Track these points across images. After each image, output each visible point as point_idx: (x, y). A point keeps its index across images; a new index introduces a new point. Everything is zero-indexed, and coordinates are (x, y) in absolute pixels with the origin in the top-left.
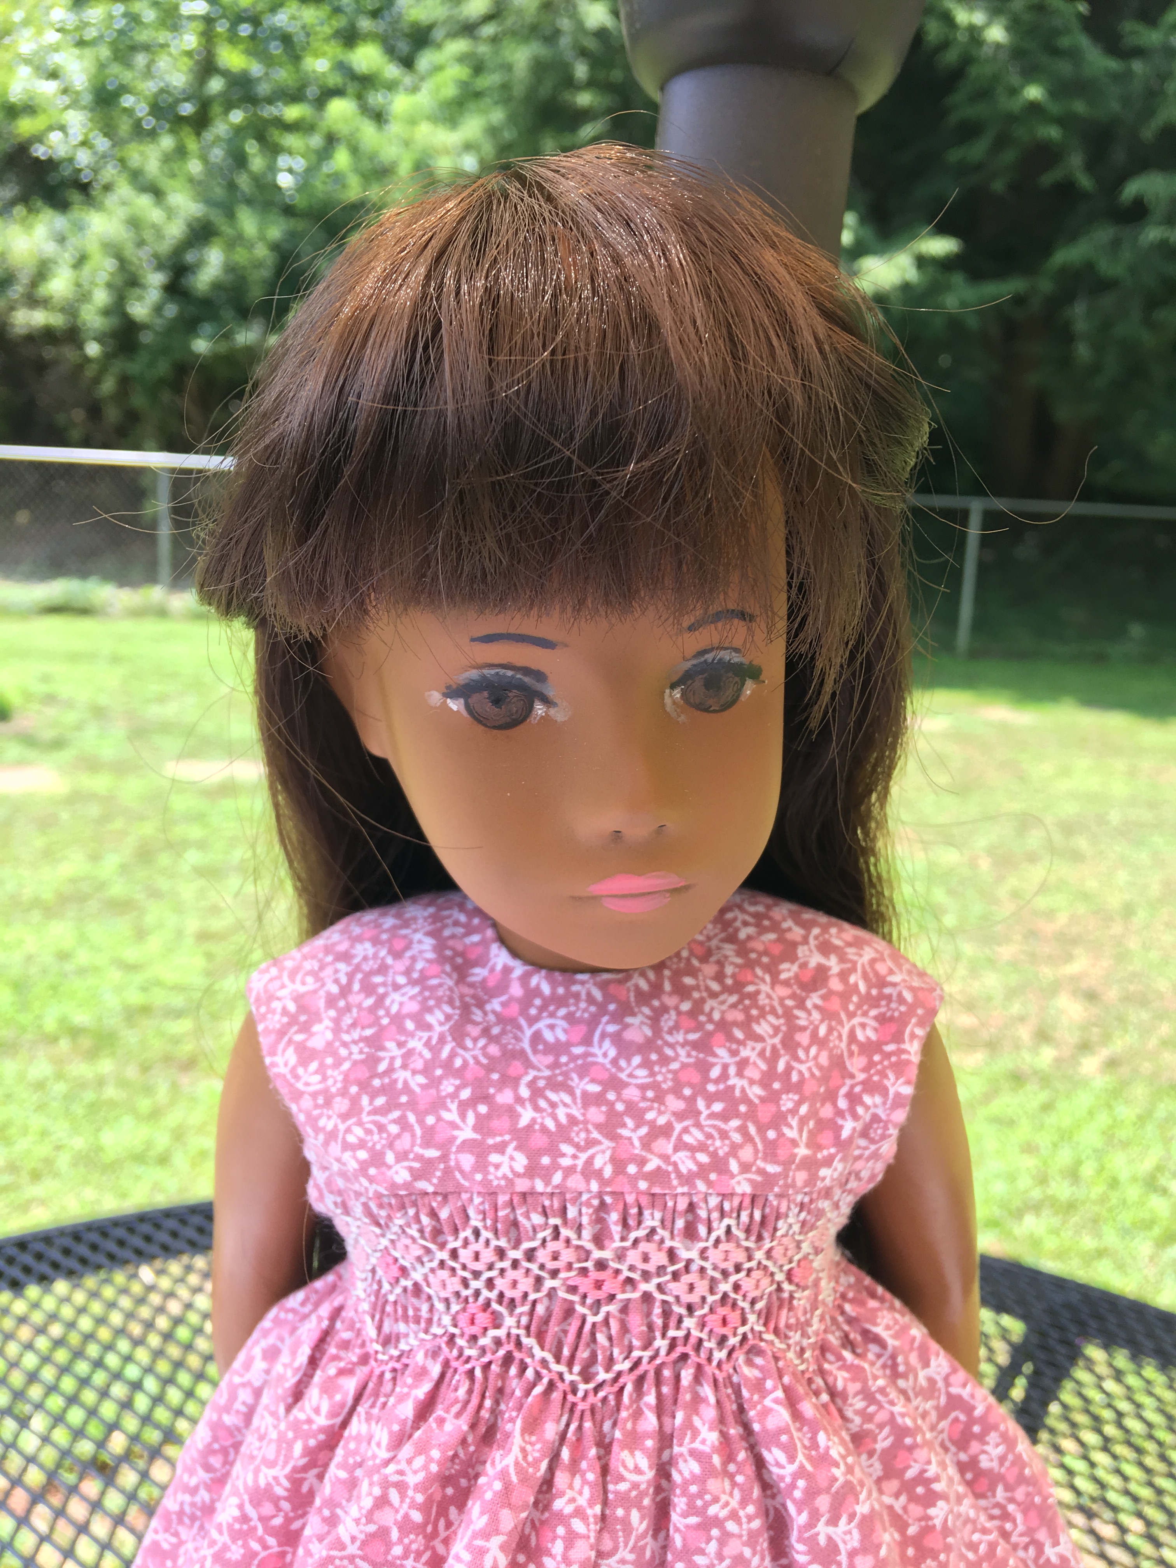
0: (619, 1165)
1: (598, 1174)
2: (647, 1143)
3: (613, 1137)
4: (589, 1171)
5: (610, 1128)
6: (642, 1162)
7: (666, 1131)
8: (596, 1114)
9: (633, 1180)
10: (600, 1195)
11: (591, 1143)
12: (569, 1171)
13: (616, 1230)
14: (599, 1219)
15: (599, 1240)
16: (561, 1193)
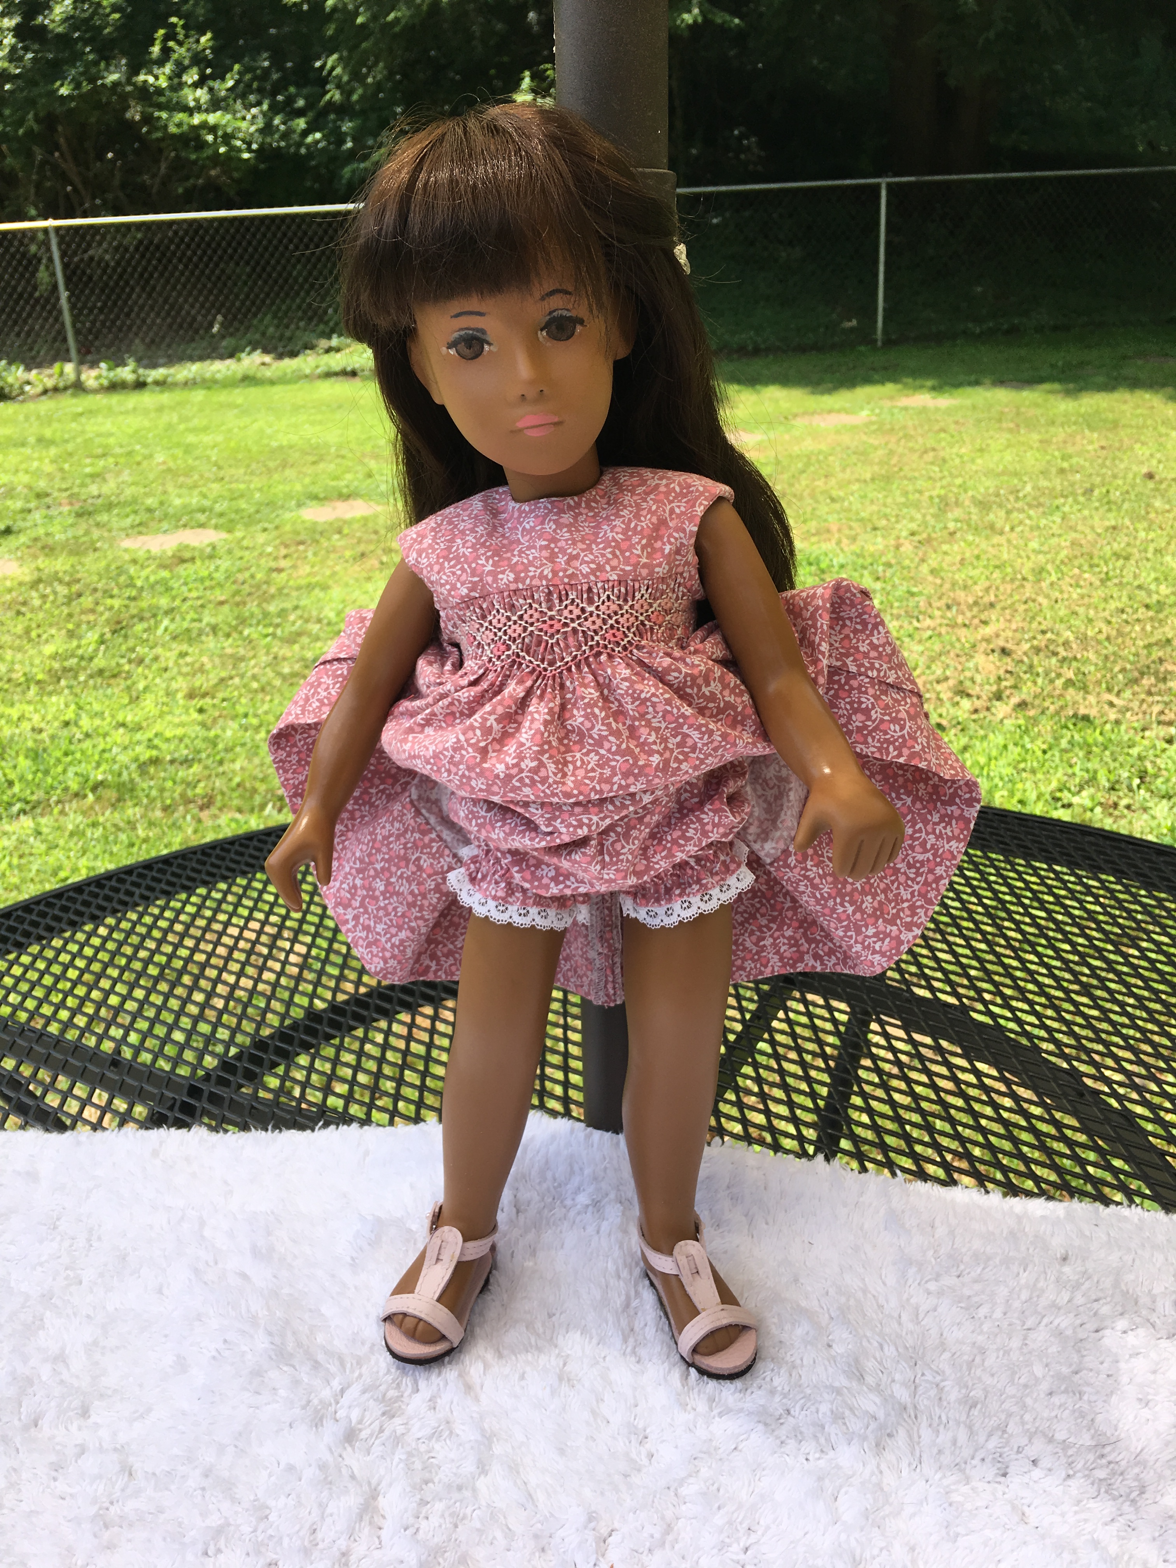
0: (555, 573)
1: (546, 577)
2: (568, 563)
3: (553, 562)
4: (542, 577)
5: (552, 558)
6: (565, 570)
7: (576, 557)
8: (546, 554)
9: (562, 579)
10: (547, 587)
11: (542, 565)
12: (534, 577)
13: (557, 602)
14: (549, 600)
15: (550, 609)
16: (530, 588)
